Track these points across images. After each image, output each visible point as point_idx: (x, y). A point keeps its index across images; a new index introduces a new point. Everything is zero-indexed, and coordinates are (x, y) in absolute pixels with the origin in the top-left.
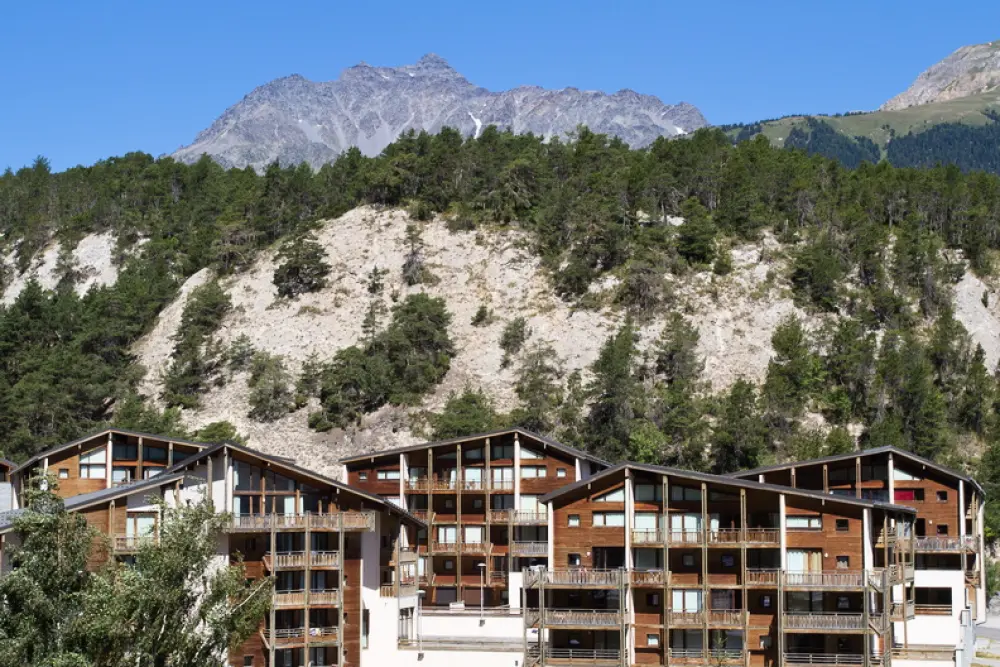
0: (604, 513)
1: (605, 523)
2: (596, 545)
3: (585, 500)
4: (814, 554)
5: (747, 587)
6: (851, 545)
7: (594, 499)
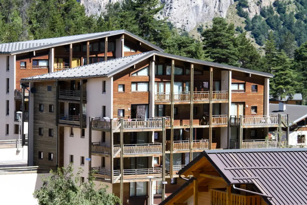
0: (136, 83)
1: (137, 89)
2: (133, 103)
3: (128, 75)
4: (240, 106)
5: (212, 126)
6: (258, 99)
7: (132, 74)
